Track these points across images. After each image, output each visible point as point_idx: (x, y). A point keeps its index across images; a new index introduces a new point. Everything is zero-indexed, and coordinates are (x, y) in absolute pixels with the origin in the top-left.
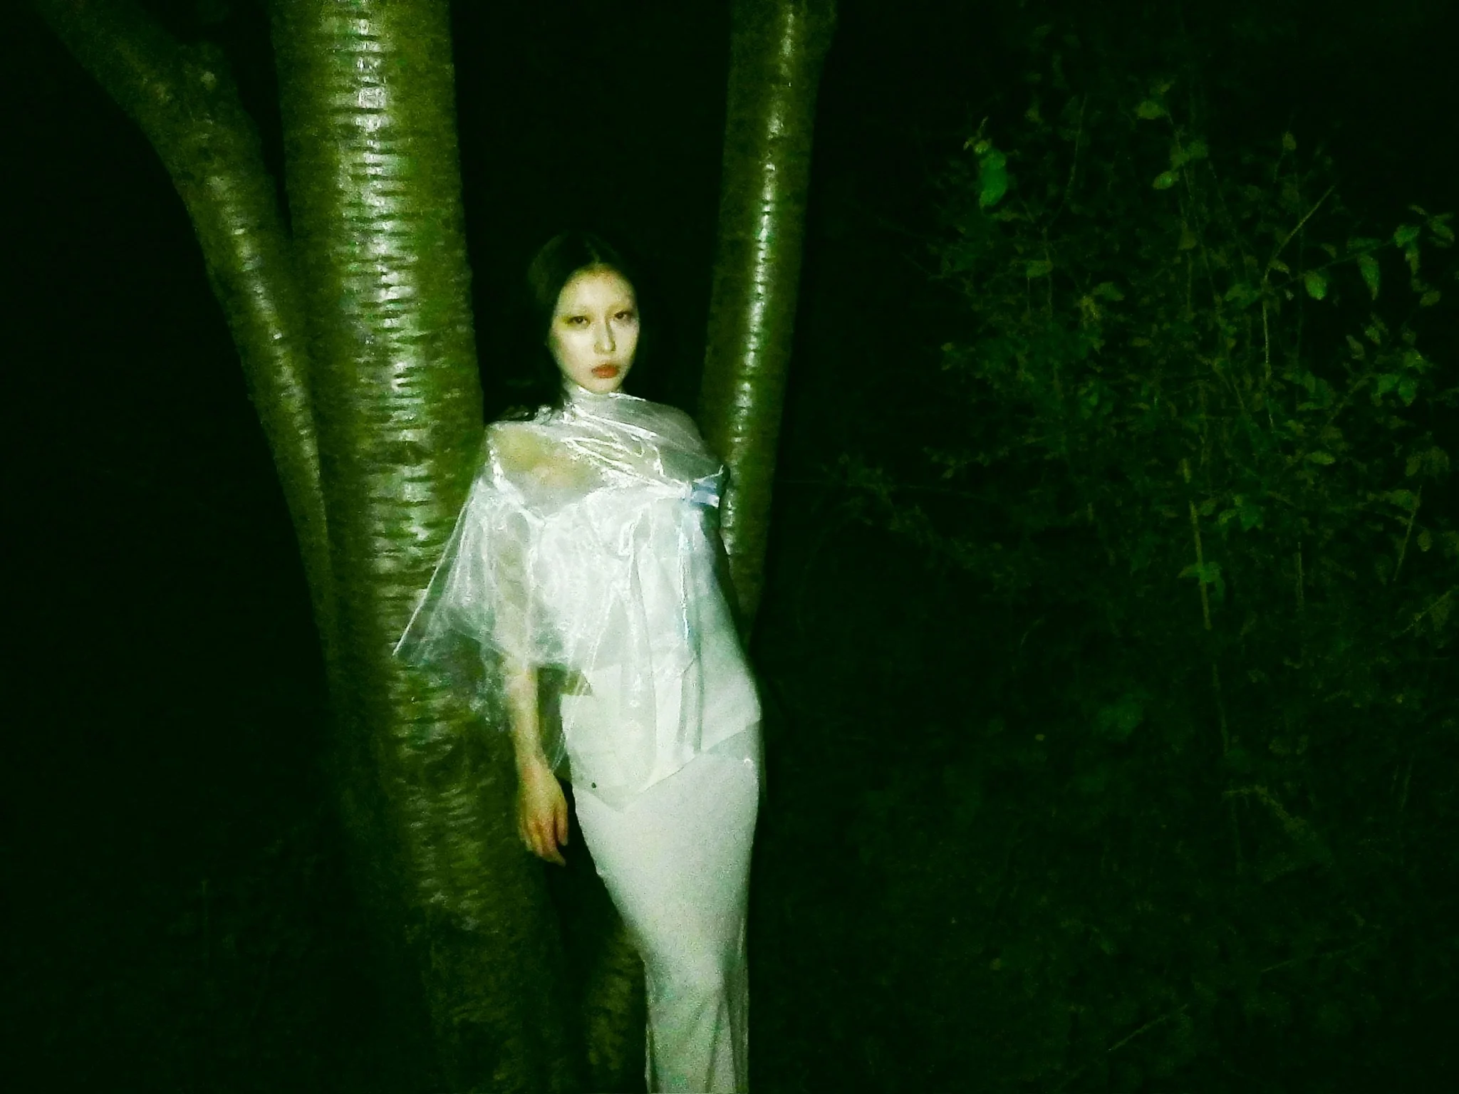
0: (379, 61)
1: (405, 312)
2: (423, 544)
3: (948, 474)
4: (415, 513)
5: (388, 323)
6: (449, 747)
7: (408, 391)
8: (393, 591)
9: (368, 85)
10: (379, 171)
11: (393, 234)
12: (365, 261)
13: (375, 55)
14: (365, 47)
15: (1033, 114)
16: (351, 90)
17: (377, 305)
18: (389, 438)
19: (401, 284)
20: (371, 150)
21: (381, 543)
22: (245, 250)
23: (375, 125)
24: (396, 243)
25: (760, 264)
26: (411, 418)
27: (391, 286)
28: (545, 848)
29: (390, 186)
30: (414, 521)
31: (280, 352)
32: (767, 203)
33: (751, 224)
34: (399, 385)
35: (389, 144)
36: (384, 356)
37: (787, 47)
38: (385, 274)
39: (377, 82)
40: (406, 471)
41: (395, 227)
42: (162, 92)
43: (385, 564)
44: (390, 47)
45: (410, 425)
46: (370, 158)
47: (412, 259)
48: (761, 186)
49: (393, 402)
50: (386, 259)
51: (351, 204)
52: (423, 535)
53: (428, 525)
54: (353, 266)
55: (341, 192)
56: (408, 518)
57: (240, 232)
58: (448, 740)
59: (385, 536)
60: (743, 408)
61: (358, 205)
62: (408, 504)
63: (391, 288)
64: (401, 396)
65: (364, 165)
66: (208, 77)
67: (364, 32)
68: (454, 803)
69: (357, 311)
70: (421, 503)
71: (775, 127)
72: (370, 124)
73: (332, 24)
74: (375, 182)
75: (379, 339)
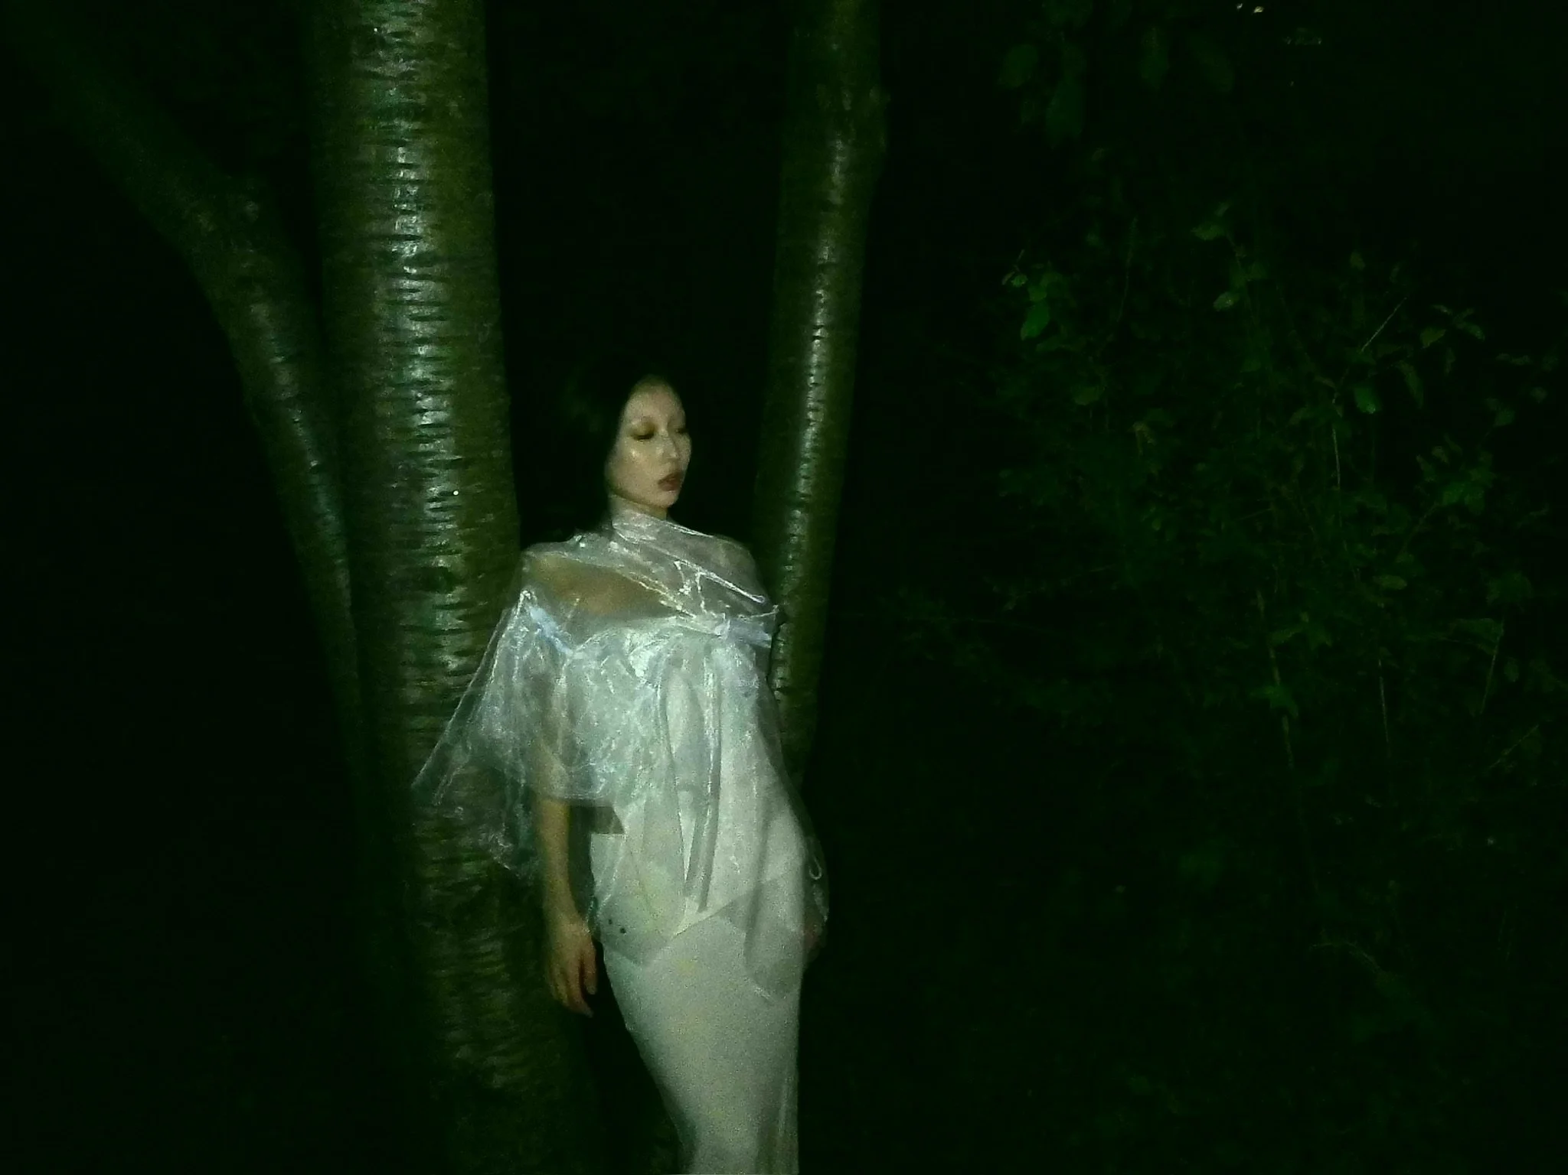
0: (417, 188)
1: (439, 437)
2: (455, 673)
3: (1010, 606)
4: (446, 642)
5: (422, 447)
6: (477, 888)
7: (441, 515)
8: (422, 722)
9: (405, 212)
10: (416, 296)
11: (427, 359)
12: (399, 386)
13: (413, 183)
14: (402, 174)
15: (1093, 239)
16: (388, 217)
17: (409, 430)
18: (422, 563)
19: (437, 409)
20: (409, 276)
21: (410, 673)
22: (284, 378)
23: (412, 252)
24: (430, 367)
25: (811, 388)
26: (443, 543)
27: (426, 411)
28: (570, 998)
29: (427, 312)
30: (445, 649)
31: (315, 479)
32: (818, 328)
33: (801, 349)
34: (434, 510)
35: (426, 270)
36: (418, 481)
37: (837, 175)
38: (420, 399)
39: (414, 210)
40: (438, 598)
41: (431, 351)
42: (204, 222)
43: (414, 694)
44: (426, 174)
45: (444, 550)
46: (407, 284)
47: (446, 383)
48: (811, 311)
49: (425, 527)
50: (421, 384)
51: (387, 330)
52: (453, 664)
53: (459, 654)
54: (388, 391)
55: (377, 318)
56: (439, 647)
57: (279, 359)
58: (477, 880)
59: (414, 665)
60: (794, 535)
61: (395, 330)
62: (441, 632)
63: (426, 414)
64: (435, 521)
65: (401, 291)
66: (251, 207)
67: (401, 160)
68: (483, 949)
69: (390, 436)
70: (452, 632)
71: (825, 254)
72: (409, 249)
73: (371, 153)
74: (411, 308)
75: (413, 464)
